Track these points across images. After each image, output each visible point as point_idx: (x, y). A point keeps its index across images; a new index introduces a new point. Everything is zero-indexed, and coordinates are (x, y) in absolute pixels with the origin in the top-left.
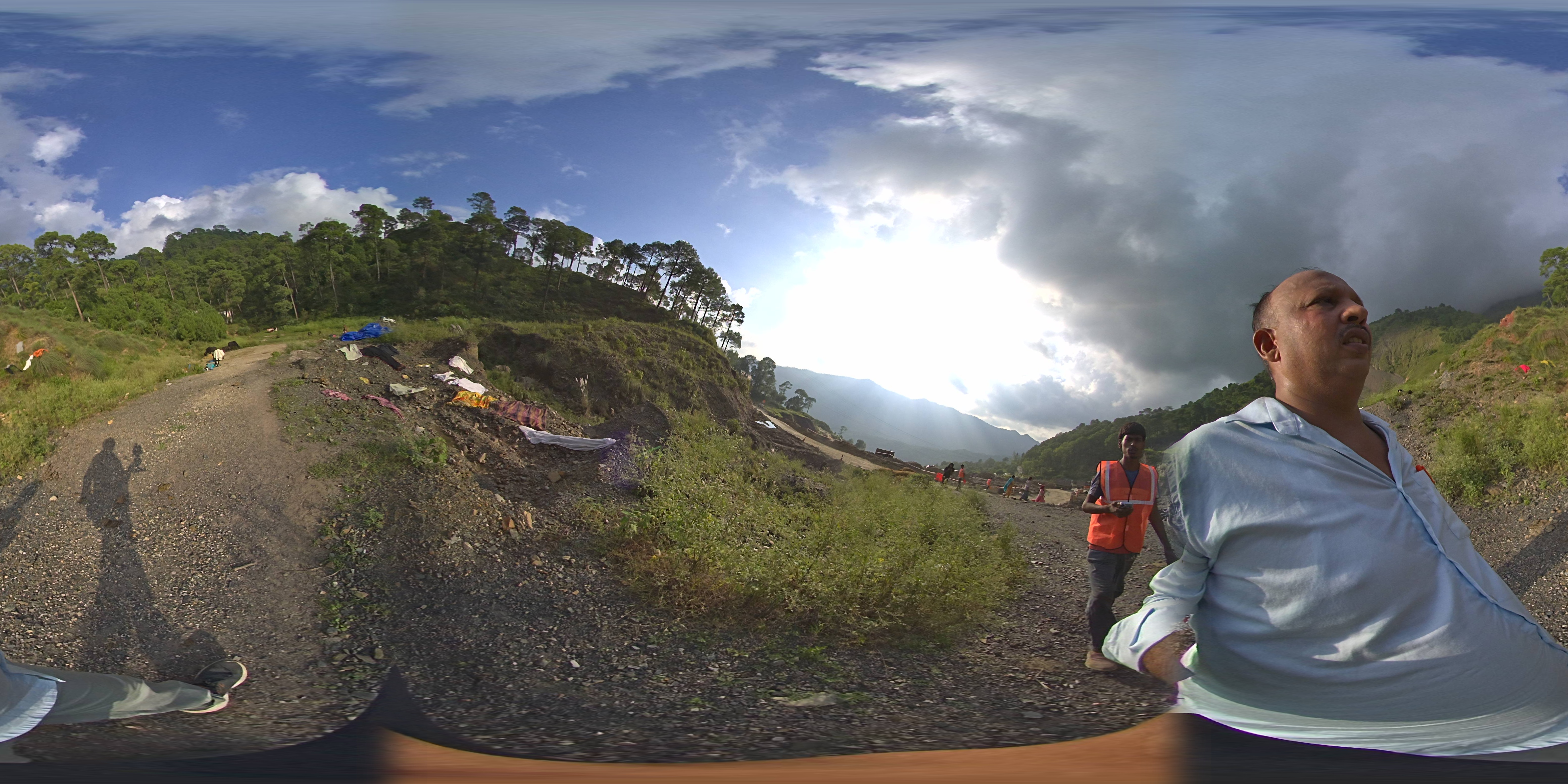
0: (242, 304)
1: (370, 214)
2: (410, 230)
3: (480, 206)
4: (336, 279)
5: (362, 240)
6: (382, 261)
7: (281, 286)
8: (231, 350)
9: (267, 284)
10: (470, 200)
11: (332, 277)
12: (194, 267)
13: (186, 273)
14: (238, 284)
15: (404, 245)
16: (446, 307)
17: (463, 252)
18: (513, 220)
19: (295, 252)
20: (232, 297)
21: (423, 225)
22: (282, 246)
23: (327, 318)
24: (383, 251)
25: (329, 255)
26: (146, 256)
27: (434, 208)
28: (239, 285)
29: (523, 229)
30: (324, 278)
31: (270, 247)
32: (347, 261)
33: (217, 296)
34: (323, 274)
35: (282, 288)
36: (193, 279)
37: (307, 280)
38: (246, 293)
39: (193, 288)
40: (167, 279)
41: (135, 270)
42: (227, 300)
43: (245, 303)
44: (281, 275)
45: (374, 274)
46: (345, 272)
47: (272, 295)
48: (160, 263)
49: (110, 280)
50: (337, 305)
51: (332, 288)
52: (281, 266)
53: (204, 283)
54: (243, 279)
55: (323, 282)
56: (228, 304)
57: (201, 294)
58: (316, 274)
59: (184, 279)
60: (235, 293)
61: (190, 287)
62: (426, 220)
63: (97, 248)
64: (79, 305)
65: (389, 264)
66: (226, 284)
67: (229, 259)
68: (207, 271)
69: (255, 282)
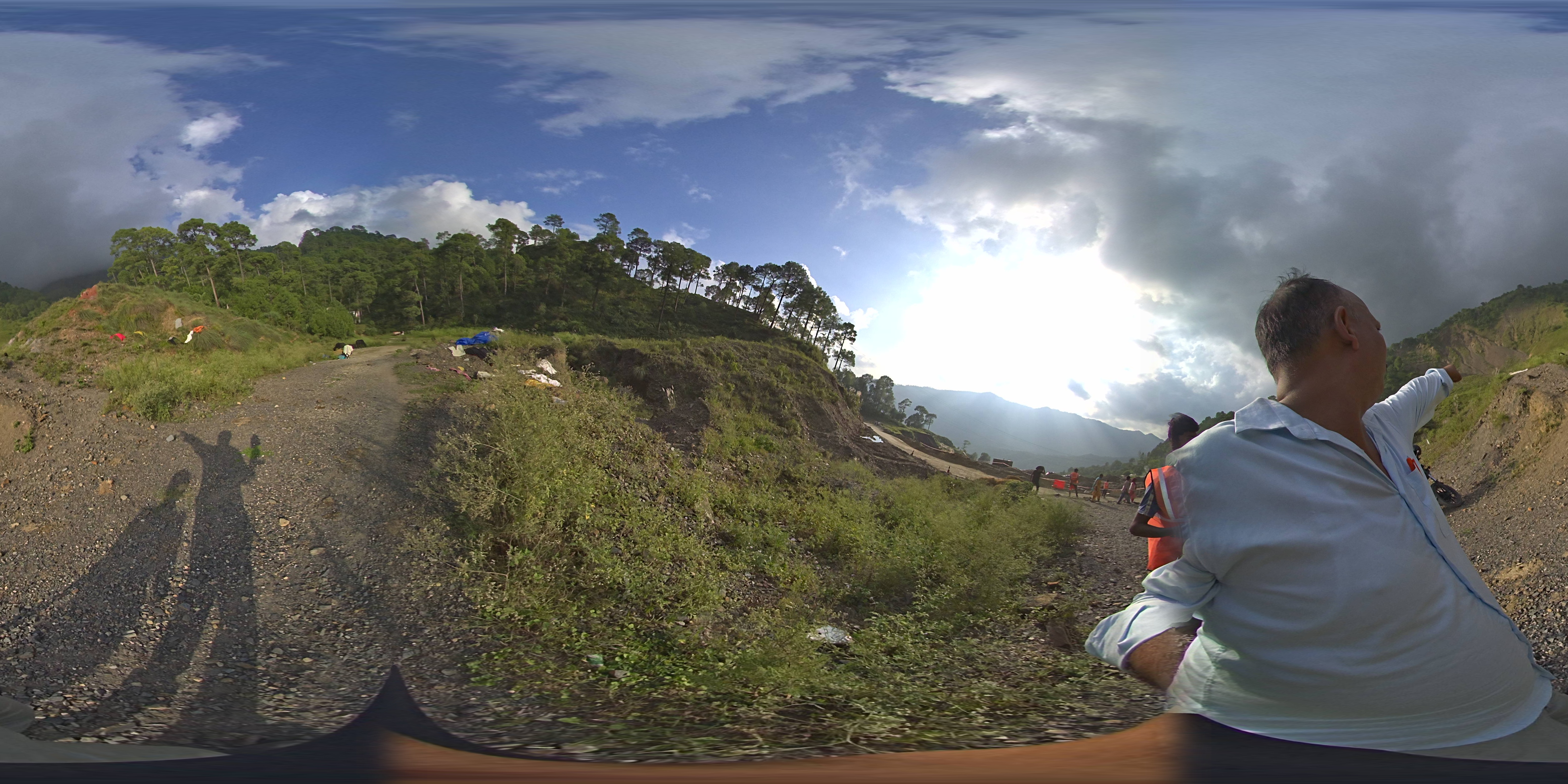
0: (372, 305)
1: (504, 228)
2: (540, 247)
3: (605, 227)
4: (465, 289)
5: (492, 253)
6: (510, 275)
7: (412, 292)
8: (358, 347)
9: (398, 289)
10: (597, 220)
11: (461, 287)
12: (330, 266)
13: (321, 270)
14: (369, 286)
15: (531, 261)
16: (564, 323)
17: (586, 271)
18: (636, 241)
19: (429, 260)
20: (362, 298)
21: (552, 242)
22: (417, 253)
23: (452, 325)
24: (512, 266)
25: (460, 267)
26: (283, 249)
27: (564, 227)
28: (371, 287)
29: (645, 251)
30: (454, 288)
31: (407, 252)
32: (477, 273)
33: (348, 295)
34: (453, 284)
35: (412, 293)
36: (327, 277)
37: (438, 288)
38: (377, 295)
39: (326, 285)
40: (303, 274)
41: (273, 263)
42: (357, 299)
43: (376, 305)
44: (413, 281)
45: (502, 287)
46: (474, 284)
47: (402, 300)
48: (296, 258)
49: (248, 270)
50: (463, 315)
51: (460, 298)
52: (414, 272)
53: (337, 282)
54: (375, 281)
55: (452, 292)
56: (357, 304)
57: (332, 292)
58: (446, 283)
59: (319, 276)
60: (365, 294)
61: (323, 284)
62: (555, 237)
63: (238, 239)
64: (217, 291)
65: (516, 279)
66: (358, 284)
67: (364, 260)
68: (341, 270)
69: (386, 287)
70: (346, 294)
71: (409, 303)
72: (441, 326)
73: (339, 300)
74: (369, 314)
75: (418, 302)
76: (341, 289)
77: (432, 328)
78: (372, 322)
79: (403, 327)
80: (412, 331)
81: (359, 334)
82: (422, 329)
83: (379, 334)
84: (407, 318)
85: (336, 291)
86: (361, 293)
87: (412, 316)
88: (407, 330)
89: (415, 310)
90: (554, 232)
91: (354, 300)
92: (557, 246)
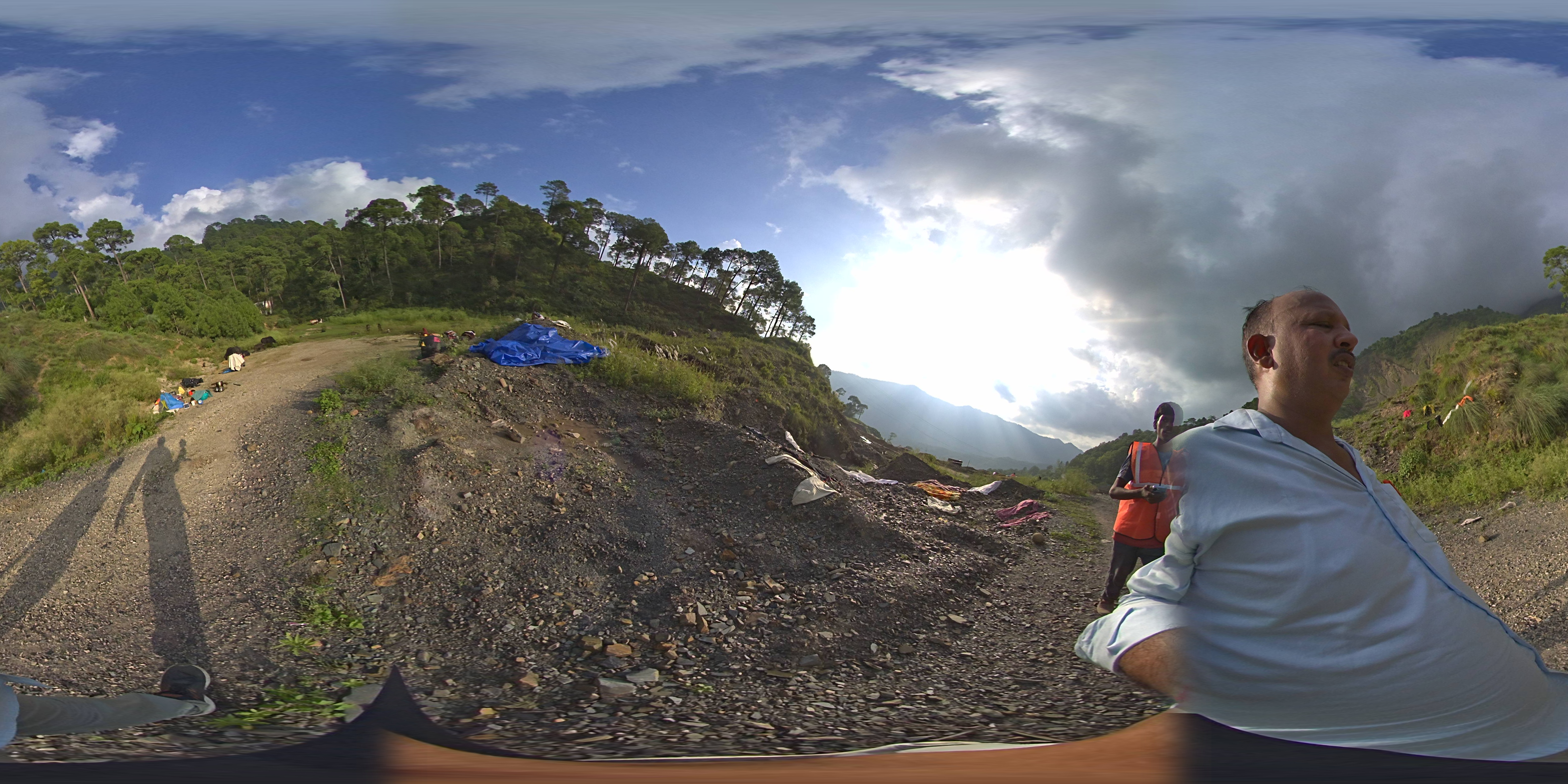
0: (283, 293)
2: (468, 217)
4: (391, 264)
7: (326, 272)
9: (311, 270)
10: (543, 188)
11: (386, 263)
12: (231, 255)
13: (220, 262)
14: (277, 271)
15: (466, 232)
19: (342, 236)
20: (272, 286)
21: (485, 211)
22: (325, 232)
23: (380, 308)
25: (384, 237)
26: (175, 245)
27: (499, 195)
28: (279, 272)
30: (377, 264)
31: (314, 234)
32: (406, 244)
34: (374, 260)
35: (327, 274)
36: (228, 267)
37: (357, 267)
38: (287, 281)
39: (228, 277)
40: (199, 268)
41: (157, 259)
42: (266, 288)
43: (286, 292)
44: (326, 258)
45: (435, 259)
46: (401, 258)
47: (316, 282)
48: (190, 251)
49: (130, 272)
50: (391, 294)
51: (386, 274)
52: (326, 248)
53: (241, 272)
54: (284, 265)
55: (375, 269)
56: (266, 293)
57: (237, 284)
58: (367, 259)
59: (218, 267)
60: (274, 280)
61: (225, 276)
62: (488, 207)
63: (113, 237)
64: (89, 301)
65: (451, 251)
66: (264, 271)
67: (270, 246)
68: (242, 257)
69: (297, 270)
70: (255, 285)
71: (325, 285)
72: (366, 309)
73: (245, 291)
74: (280, 303)
75: (335, 284)
76: (248, 280)
77: (356, 311)
78: (285, 312)
79: (319, 313)
80: (331, 317)
81: (270, 327)
82: (343, 314)
83: (295, 324)
84: (324, 303)
85: (241, 282)
86: (269, 279)
87: (330, 299)
88: (325, 317)
89: (332, 293)
90: (488, 202)
91: (263, 290)
92: (494, 216)
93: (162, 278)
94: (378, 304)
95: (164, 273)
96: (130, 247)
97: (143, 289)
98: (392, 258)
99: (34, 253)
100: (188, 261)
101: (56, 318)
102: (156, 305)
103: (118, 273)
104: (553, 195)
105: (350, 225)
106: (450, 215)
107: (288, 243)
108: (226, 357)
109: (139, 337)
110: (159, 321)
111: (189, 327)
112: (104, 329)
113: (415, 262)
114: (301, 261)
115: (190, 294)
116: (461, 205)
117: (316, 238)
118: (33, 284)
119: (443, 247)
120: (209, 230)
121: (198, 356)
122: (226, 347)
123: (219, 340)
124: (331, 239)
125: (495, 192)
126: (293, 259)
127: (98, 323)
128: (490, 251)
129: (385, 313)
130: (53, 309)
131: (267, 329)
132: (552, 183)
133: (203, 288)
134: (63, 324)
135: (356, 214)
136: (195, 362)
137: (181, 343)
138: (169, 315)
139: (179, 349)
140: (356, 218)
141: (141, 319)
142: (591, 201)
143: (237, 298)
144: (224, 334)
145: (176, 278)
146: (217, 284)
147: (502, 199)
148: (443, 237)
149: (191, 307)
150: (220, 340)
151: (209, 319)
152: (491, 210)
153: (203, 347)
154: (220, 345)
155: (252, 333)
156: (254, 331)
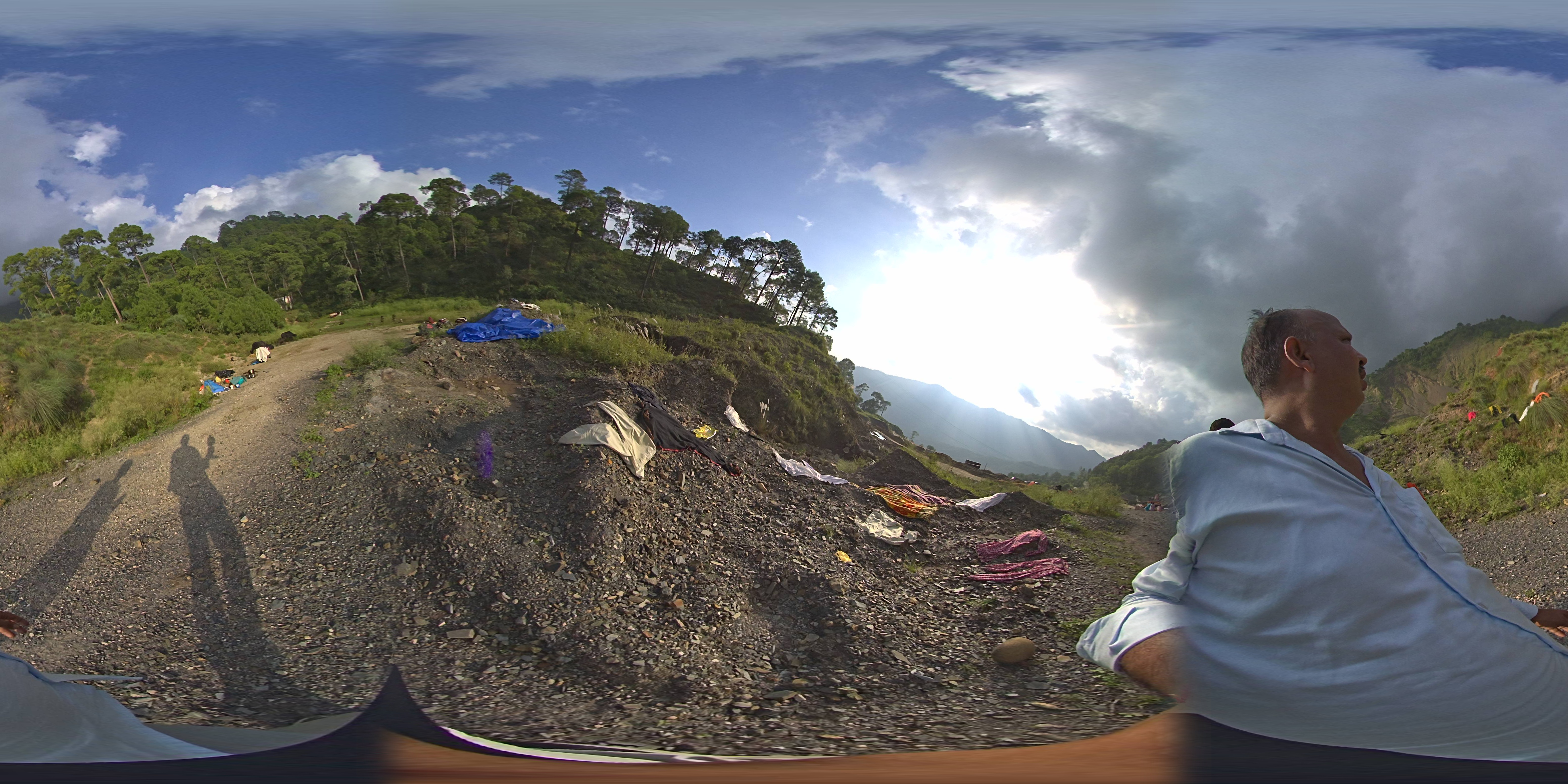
0: (302, 288)
1: (442, 188)
2: (483, 207)
4: (407, 257)
5: (434, 216)
7: (342, 266)
9: (327, 264)
10: (559, 177)
11: (402, 255)
12: (249, 253)
13: (239, 259)
15: (480, 222)
18: (603, 200)
19: (356, 232)
20: (290, 281)
21: (499, 201)
22: (341, 226)
23: (399, 299)
26: (193, 246)
27: (514, 185)
28: (296, 267)
29: (614, 211)
30: (392, 257)
31: (328, 228)
32: (420, 237)
33: (275, 281)
34: (391, 253)
35: (343, 268)
36: (247, 265)
37: (372, 260)
38: (305, 276)
39: (247, 274)
40: (218, 267)
41: (178, 260)
42: (285, 284)
43: (306, 286)
44: (341, 253)
45: (450, 251)
46: (416, 250)
47: (334, 276)
48: (208, 250)
49: (150, 273)
50: (408, 286)
51: (402, 266)
52: (341, 244)
53: (259, 269)
54: (301, 261)
55: (391, 261)
56: (285, 289)
57: (256, 281)
58: (382, 252)
59: (237, 265)
60: (292, 277)
61: (244, 274)
62: (503, 197)
63: (133, 241)
64: (116, 304)
65: (466, 241)
66: (282, 268)
67: (285, 242)
68: (259, 255)
69: (314, 264)
70: (273, 280)
71: (342, 279)
72: (384, 301)
73: (264, 288)
74: (300, 298)
75: (352, 278)
76: (266, 276)
77: (373, 304)
78: (305, 306)
79: (339, 306)
80: (350, 310)
81: (291, 321)
82: (361, 307)
83: (315, 318)
84: (342, 296)
85: (261, 279)
86: (288, 275)
87: (348, 293)
88: (344, 310)
89: (350, 286)
90: (502, 191)
91: (282, 286)
92: (509, 206)
93: (184, 279)
94: (396, 296)
95: (185, 274)
96: (151, 250)
97: (166, 290)
98: (408, 251)
99: (57, 259)
100: (206, 260)
101: (88, 321)
102: (180, 306)
103: (141, 276)
104: (569, 184)
105: (364, 220)
106: (465, 206)
107: (304, 239)
108: (253, 351)
109: (169, 336)
110: (186, 320)
111: (214, 325)
112: (134, 330)
113: (430, 254)
114: (317, 257)
115: (211, 294)
116: (475, 196)
117: (330, 234)
118: (61, 289)
119: (458, 238)
120: (224, 229)
121: (226, 352)
122: (252, 342)
123: (243, 336)
124: (346, 234)
125: (509, 182)
126: (311, 254)
127: (128, 324)
128: (504, 241)
129: (401, 304)
130: (84, 313)
131: (288, 324)
132: (567, 172)
133: (223, 286)
134: (96, 327)
135: (369, 209)
136: (223, 357)
137: (209, 341)
138: (194, 314)
139: (208, 346)
140: (369, 213)
141: (168, 320)
142: (608, 190)
143: (258, 295)
144: (248, 330)
145: (197, 278)
146: (236, 282)
147: (516, 189)
148: (457, 228)
149: (213, 306)
150: (245, 336)
151: (234, 316)
152: (505, 200)
153: (230, 343)
154: (245, 340)
155: (274, 328)
156: (276, 326)
